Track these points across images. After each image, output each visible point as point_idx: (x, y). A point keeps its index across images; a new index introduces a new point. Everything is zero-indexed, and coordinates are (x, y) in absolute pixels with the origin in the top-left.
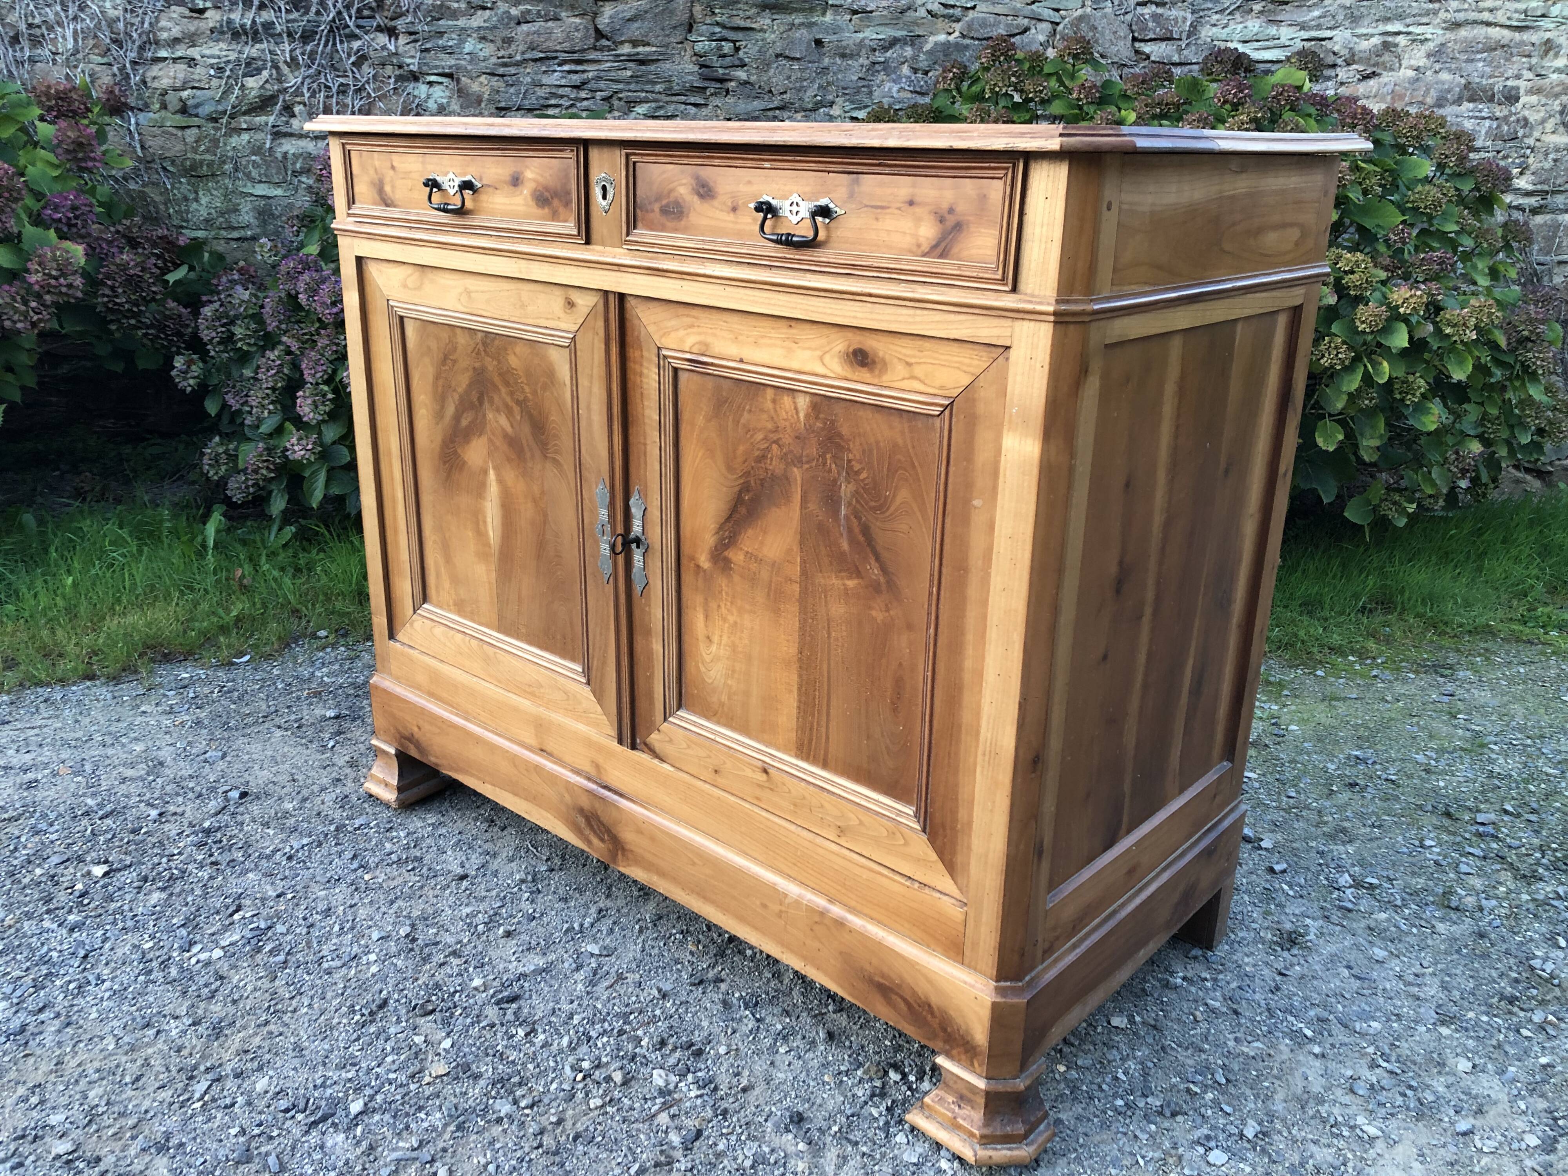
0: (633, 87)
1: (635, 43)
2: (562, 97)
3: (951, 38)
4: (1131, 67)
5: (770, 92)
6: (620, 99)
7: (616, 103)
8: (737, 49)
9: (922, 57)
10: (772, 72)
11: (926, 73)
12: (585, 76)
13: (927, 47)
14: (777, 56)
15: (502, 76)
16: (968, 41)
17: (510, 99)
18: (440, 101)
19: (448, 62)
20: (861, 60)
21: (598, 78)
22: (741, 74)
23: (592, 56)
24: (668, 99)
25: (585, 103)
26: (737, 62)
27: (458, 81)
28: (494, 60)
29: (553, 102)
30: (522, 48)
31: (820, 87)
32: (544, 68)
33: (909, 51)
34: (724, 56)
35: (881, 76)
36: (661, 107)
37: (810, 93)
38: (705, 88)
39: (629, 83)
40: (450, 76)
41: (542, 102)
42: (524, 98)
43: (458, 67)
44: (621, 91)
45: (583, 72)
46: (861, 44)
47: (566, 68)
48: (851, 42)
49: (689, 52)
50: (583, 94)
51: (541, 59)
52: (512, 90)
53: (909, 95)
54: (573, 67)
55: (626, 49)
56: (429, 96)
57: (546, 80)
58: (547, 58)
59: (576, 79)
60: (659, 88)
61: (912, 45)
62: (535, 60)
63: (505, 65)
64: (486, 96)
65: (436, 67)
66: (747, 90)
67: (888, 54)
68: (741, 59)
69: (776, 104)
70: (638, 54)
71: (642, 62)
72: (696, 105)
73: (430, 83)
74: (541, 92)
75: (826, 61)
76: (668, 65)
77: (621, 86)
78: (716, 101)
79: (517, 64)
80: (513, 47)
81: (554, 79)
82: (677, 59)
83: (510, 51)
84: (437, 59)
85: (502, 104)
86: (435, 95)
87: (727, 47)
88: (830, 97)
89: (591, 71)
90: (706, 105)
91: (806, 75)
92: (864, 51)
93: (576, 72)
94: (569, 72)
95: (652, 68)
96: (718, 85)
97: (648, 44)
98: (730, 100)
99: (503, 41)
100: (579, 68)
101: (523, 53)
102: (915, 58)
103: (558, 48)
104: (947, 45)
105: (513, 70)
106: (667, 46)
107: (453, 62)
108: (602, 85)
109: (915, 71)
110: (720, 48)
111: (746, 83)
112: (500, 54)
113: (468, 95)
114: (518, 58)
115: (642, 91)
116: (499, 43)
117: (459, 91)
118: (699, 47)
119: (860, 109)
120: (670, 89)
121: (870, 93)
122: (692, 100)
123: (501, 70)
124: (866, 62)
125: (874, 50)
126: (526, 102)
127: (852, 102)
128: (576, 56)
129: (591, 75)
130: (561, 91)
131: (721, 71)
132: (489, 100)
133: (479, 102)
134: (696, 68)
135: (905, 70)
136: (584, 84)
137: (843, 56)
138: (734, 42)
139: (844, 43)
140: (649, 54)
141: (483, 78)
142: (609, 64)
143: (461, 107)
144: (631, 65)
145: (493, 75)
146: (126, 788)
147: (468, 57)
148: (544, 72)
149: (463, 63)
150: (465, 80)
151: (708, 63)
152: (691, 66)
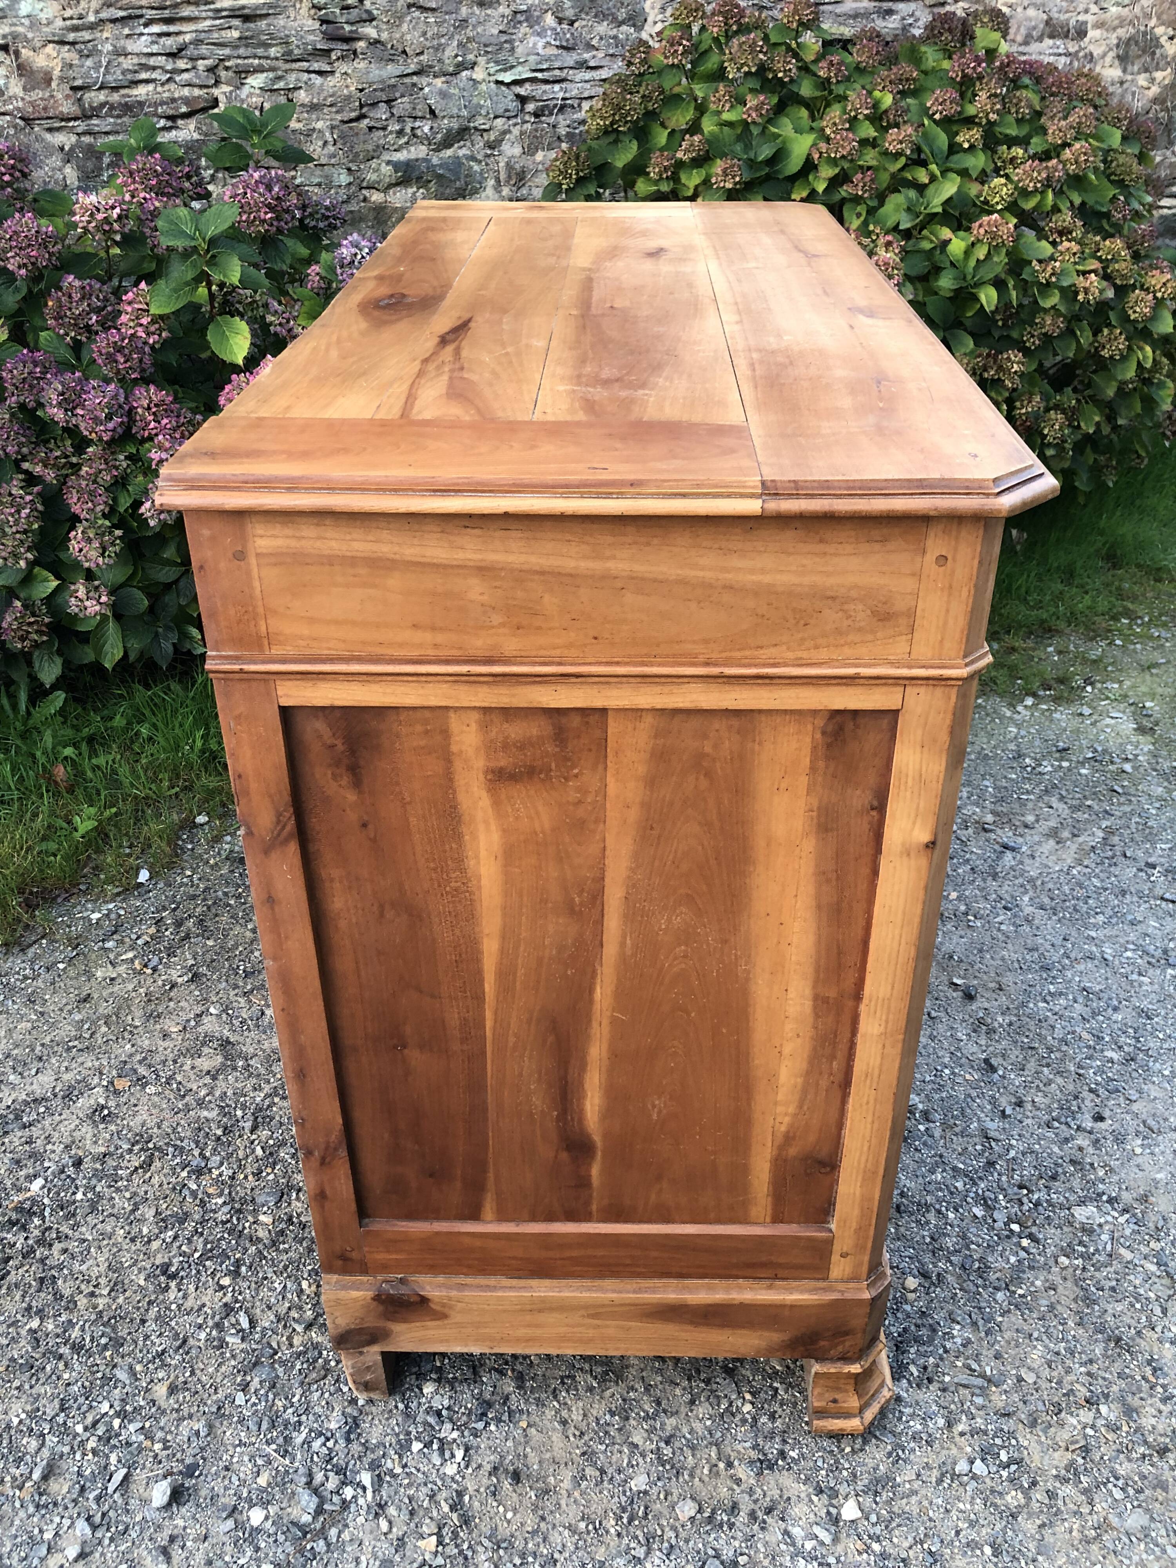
0: (242, 51)
2: (154, 68)
4: (771, 9)
5: (404, 52)
6: (227, 69)
7: (223, 74)
10: (405, 27)
11: (572, 23)
12: (180, 39)
14: (409, 6)
15: (73, 44)
17: (87, 75)
20: (502, 10)
21: (198, 42)
22: (370, 31)
23: (187, 11)
24: (288, 66)
25: (185, 76)
26: (365, 16)
27: (17, 53)
28: (59, 23)
29: (144, 76)
31: (460, 45)
32: (126, 31)
34: (349, 8)
35: (524, 29)
36: (280, 78)
37: (450, 52)
38: (329, 51)
39: (237, 47)
40: (4, 48)
41: (129, 77)
42: (107, 71)
44: (229, 58)
45: (178, 34)
47: (156, 29)
49: (306, 5)
50: (182, 64)
51: (123, 18)
52: (89, 63)
53: (555, 51)
54: (165, 28)
55: (226, 2)
57: (132, 46)
58: (130, 17)
59: (170, 43)
60: (273, 52)
62: (114, 21)
63: (76, 29)
64: (56, 73)
66: (378, 52)
68: (368, 12)
69: (413, 68)
70: (244, 8)
71: (249, 18)
72: (320, 73)
74: (128, 63)
75: (464, 12)
76: (281, 21)
77: (227, 51)
78: (343, 67)
79: (92, 27)
81: (141, 45)
82: (292, 13)
83: (80, 10)
85: (78, 83)
88: (471, 57)
89: (188, 32)
90: (332, 72)
91: (443, 30)
93: (168, 34)
94: (160, 35)
95: (263, 24)
96: (345, 47)
98: (360, 64)
100: (172, 28)
101: (97, 12)
102: (558, 5)
105: (86, 35)
108: (204, 50)
109: (560, 20)
111: (377, 42)
112: (68, 13)
113: (32, 72)
114: (92, 18)
115: (255, 57)
117: (19, 67)
119: (505, 70)
120: (290, 53)
121: (513, 50)
122: (316, 66)
123: (71, 37)
124: (507, 12)
126: (109, 78)
127: (497, 63)
128: (166, 13)
129: (188, 38)
130: (152, 61)
131: (347, 28)
132: (61, 78)
133: (48, 81)
134: (317, 25)
135: (549, 20)
136: (180, 50)
137: (481, 3)
140: (258, 8)
141: (50, 49)
142: (208, 23)
143: (25, 89)
144: (236, 22)
145: (62, 43)
146: (227, 1085)
147: (26, 22)
148: (128, 36)
149: (20, 29)
150: (25, 53)
151: (331, 18)
152: (310, 22)
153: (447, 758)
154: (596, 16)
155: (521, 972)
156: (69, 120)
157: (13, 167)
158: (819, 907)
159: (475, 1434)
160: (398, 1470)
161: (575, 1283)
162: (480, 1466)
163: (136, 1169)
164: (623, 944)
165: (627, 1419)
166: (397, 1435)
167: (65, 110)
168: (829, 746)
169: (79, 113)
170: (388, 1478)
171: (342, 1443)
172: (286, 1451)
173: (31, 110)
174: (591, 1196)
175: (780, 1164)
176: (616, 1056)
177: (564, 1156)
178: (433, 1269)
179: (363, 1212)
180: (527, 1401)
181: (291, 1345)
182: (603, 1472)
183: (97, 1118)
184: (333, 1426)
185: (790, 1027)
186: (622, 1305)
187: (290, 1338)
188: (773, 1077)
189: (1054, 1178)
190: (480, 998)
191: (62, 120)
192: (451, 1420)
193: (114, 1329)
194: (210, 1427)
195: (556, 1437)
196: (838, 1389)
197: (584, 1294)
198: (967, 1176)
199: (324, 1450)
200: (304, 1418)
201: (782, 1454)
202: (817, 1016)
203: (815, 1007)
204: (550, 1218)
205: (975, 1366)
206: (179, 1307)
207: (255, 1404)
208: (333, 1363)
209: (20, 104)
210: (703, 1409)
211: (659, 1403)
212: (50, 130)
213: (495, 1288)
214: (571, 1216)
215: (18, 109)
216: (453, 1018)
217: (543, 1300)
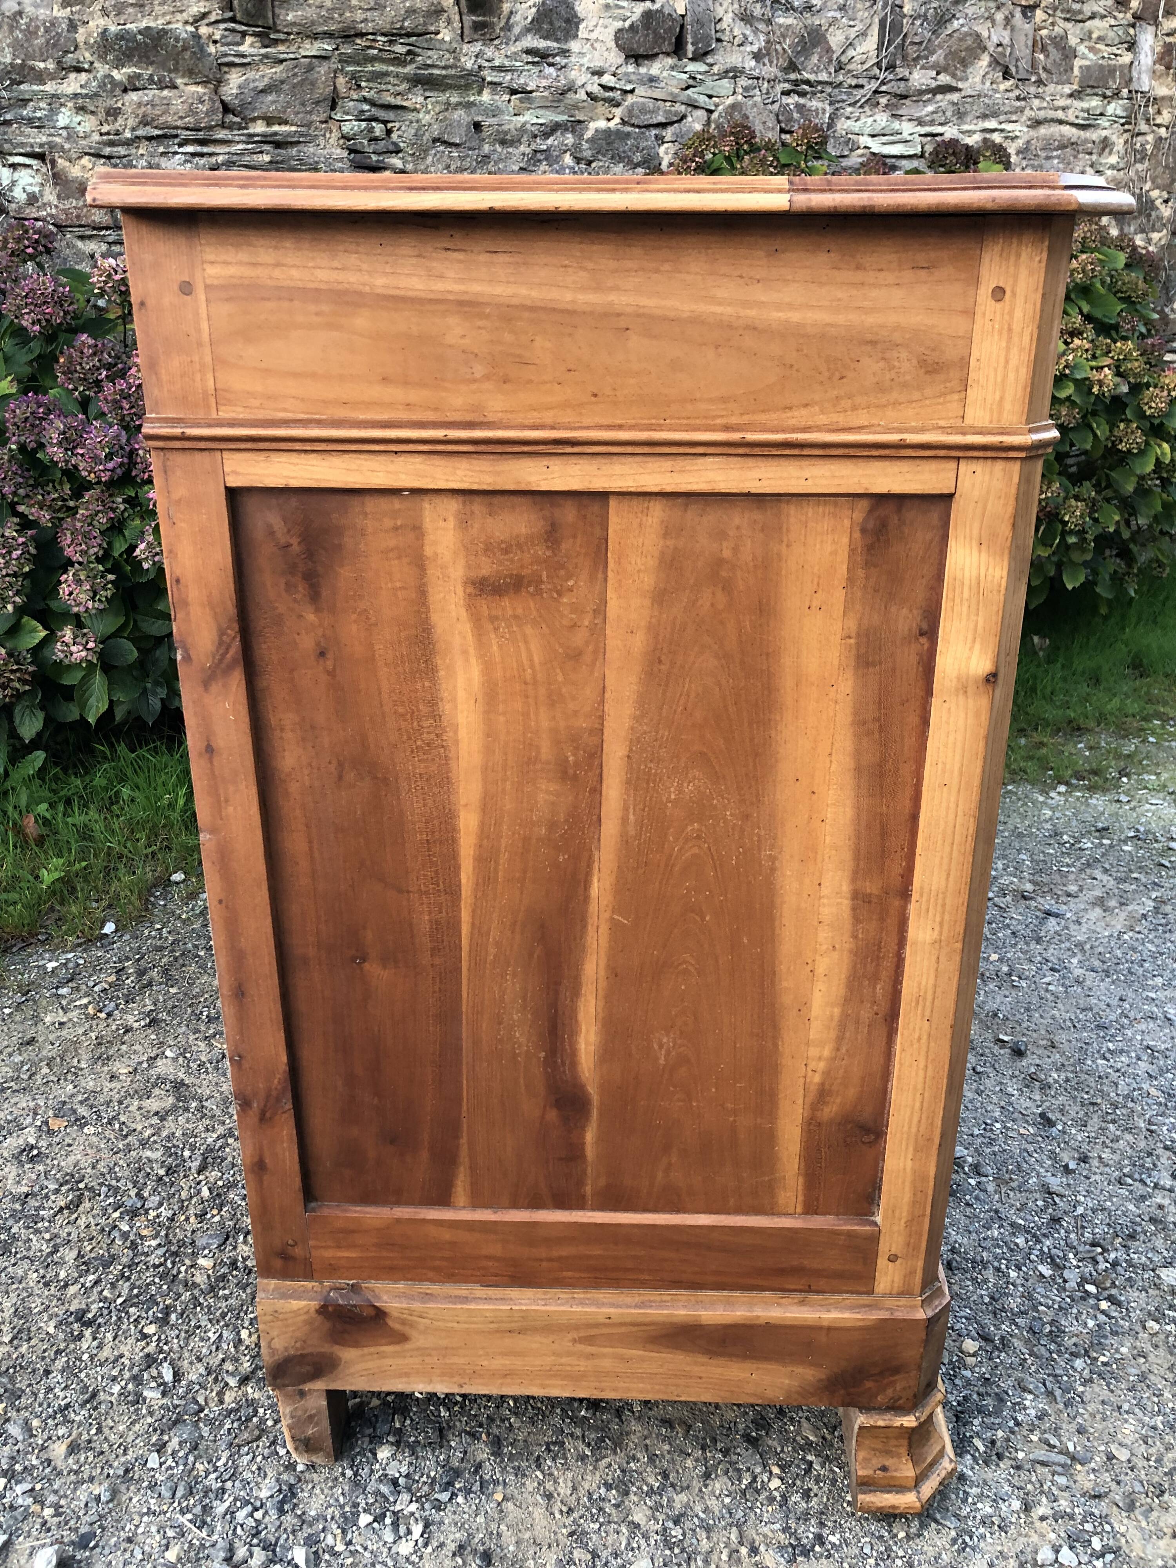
1: (269, 121)
3: (612, 124)
8: (389, 132)
9: (585, 146)
10: (429, 159)
11: (589, 163)
12: (213, 160)
13: (589, 134)
14: (435, 141)
15: (109, 158)
16: (628, 129)
18: (29, 189)
19: (37, 139)
20: (522, 148)
21: (229, 163)
22: (396, 161)
23: (221, 134)
26: (391, 148)
27: (53, 163)
28: (96, 137)
30: (131, 122)
32: (161, 149)
33: (570, 139)
34: (376, 139)
35: (544, 166)
40: (41, 157)
43: (52, 146)
45: (211, 155)
46: (522, 129)
47: (190, 149)
48: (512, 126)
49: (335, 134)
51: (158, 136)
54: (199, 149)
55: (259, 128)
56: (14, 183)
57: (166, 164)
58: (165, 136)
59: (202, 163)
61: (573, 132)
62: (150, 139)
63: (112, 144)
65: (22, 145)
67: (550, 141)
68: (395, 144)
70: (276, 134)
71: (278, 145)
73: (14, 166)
75: (486, 148)
76: (310, 149)
79: (128, 143)
80: (120, 120)
82: (321, 141)
83: (116, 126)
84: (22, 134)
86: (22, 183)
87: (378, 129)
89: (221, 154)
91: (466, 163)
92: (525, 138)
93: (202, 155)
94: (194, 155)
95: (294, 151)
97: (286, 123)
99: (108, 114)
100: (205, 150)
101: (133, 129)
102: (577, 147)
103: (179, 123)
104: (608, 132)
105: (121, 150)
106: (309, 125)
107: (44, 139)
109: (578, 160)
110: (371, 130)
112: (105, 128)
113: (67, 182)
114: (128, 135)
116: (102, 115)
117: (54, 176)
118: (347, 128)
123: (107, 151)
124: (528, 151)
125: (535, 136)
128: (201, 135)
129: (220, 159)
131: (374, 158)
134: (345, 154)
135: (568, 160)
137: (503, 142)
138: (385, 122)
139: (505, 128)
140: (289, 134)
141: (85, 161)
142: (241, 146)
143: (59, 197)
144: (266, 147)
145: (98, 156)
146: (175, 1126)
147: (64, 133)
148: (163, 154)
149: (58, 140)
150: (61, 162)
151: (359, 147)
152: (339, 151)
153: (420, 563)
154: (612, 158)
155: (504, 858)
156: (102, 229)
157: (37, 241)
158: (858, 770)
159: (438, 1506)
160: (340, 1547)
161: (563, 1294)
162: (442, 1545)
163: (61, 1209)
164: (624, 820)
165: (627, 1493)
166: (342, 1507)
167: (97, 219)
168: (870, 548)
169: (111, 223)
170: (327, 1557)
171: (273, 1514)
172: (204, 1523)
173: (63, 217)
174: (584, 1172)
175: (812, 1126)
176: (614, 973)
177: (552, 1115)
178: (392, 1272)
179: (309, 1193)
180: (504, 1470)
181: (221, 1402)
182: (595, 1555)
183: (24, 1158)
184: (264, 1494)
185: (824, 936)
186: (622, 1324)
187: (220, 1394)
188: (803, 1006)
189: (1132, 1237)
190: (454, 892)
191: (94, 229)
192: (409, 1489)
193: (12, 1380)
194: (114, 1493)
195: (539, 1514)
196: (888, 1453)
197: (575, 1309)
198: (1028, 1232)
199: (251, 1522)
200: (229, 1484)
201: (820, 1539)
202: (856, 920)
203: (854, 909)
204: (536, 1204)
205: (1054, 1441)
206: (92, 1358)
207: (170, 1468)
208: (270, 1423)
209: (54, 211)
210: (719, 1485)
211: (665, 1476)
212: (82, 238)
213: (465, 1300)
214: (561, 1202)
215: (51, 216)
216: (423, 921)
217: (525, 1315)
